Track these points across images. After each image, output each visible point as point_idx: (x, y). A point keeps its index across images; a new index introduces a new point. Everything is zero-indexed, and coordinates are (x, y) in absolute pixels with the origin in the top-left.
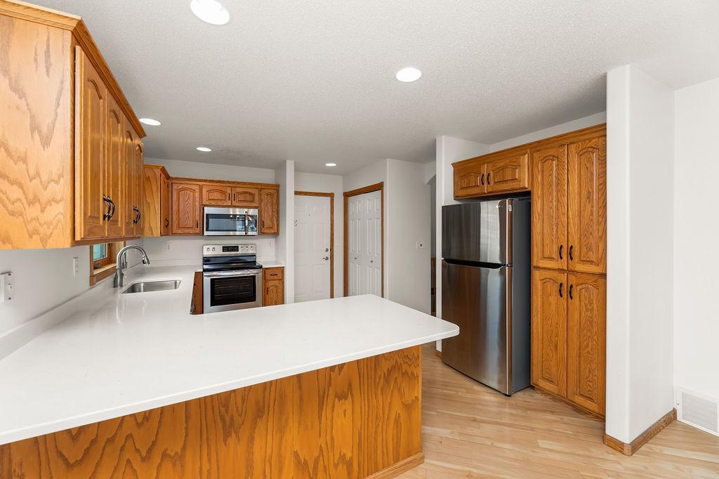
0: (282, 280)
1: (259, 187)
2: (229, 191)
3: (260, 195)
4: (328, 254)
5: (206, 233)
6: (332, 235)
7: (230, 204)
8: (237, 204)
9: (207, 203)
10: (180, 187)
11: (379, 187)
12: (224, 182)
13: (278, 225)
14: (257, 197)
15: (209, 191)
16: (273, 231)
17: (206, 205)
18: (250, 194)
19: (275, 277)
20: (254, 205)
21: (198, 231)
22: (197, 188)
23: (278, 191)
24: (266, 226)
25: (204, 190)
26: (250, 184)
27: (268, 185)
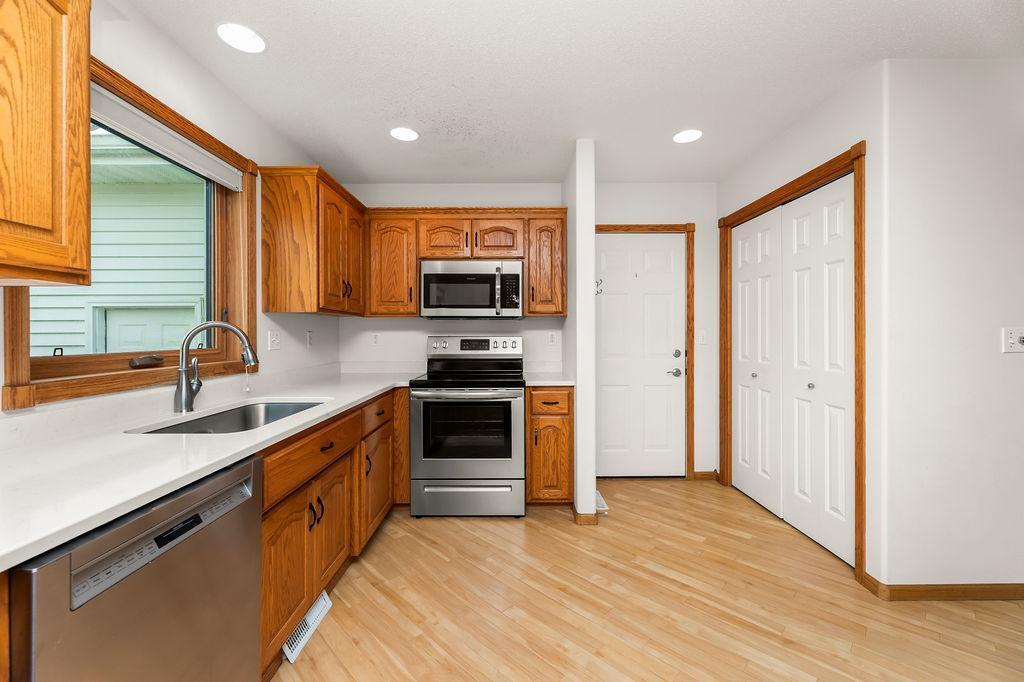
0: (569, 415)
1: (526, 217)
2: (467, 228)
3: (527, 232)
4: (680, 363)
5: (426, 312)
6: (690, 319)
7: (469, 255)
8: (482, 254)
9: (428, 254)
10: (383, 226)
11: (850, 163)
12: (456, 210)
13: (564, 296)
14: (520, 238)
15: (432, 231)
16: (552, 308)
17: (425, 259)
18: (507, 231)
19: (554, 408)
20: (514, 253)
21: (412, 308)
22: (411, 225)
23: (563, 222)
24: (538, 297)
25: (423, 229)
26: (508, 210)
27: (542, 210)
